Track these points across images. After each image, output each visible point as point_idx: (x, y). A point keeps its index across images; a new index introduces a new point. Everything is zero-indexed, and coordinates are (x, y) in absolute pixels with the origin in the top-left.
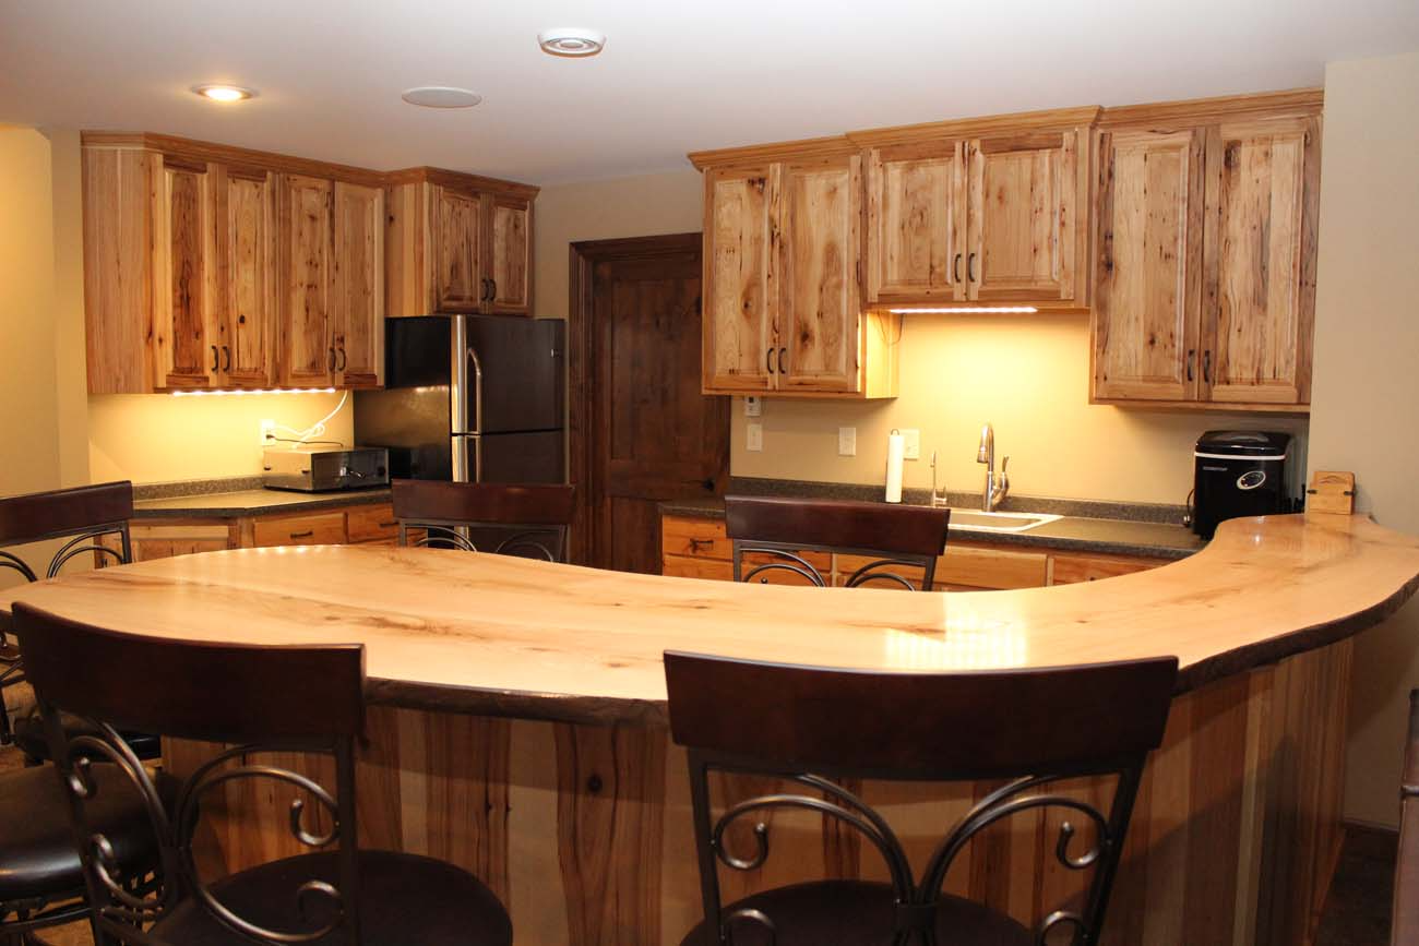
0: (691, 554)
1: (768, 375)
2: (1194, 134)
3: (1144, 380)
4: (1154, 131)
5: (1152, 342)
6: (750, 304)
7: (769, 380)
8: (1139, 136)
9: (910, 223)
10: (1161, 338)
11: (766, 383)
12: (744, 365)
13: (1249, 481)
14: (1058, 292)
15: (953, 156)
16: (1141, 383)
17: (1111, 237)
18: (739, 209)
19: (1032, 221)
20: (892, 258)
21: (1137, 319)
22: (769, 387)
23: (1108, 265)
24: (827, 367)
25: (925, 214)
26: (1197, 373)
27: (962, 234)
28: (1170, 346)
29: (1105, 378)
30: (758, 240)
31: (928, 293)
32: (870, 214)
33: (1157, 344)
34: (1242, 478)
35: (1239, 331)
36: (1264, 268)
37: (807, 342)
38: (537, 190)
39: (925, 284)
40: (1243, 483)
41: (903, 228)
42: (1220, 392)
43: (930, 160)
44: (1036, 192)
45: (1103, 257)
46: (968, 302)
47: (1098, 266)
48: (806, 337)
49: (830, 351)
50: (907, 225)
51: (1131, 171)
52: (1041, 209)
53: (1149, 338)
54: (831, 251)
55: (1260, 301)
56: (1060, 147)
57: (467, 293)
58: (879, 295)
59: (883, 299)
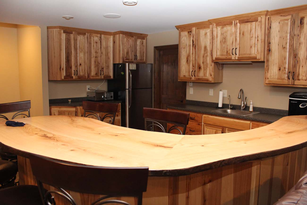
1: (192, 77)
2: (292, 16)
3: (278, 79)
4: (282, 16)
5: (280, 70)
6: (188, 60)
7: (192, 78)
8: (278, 17)
9: (222, 41)
10: (282, 68)
11: (191, 79)
12: (187, 75)
13: (302, 106)
14: (257, 57)
15: (232, 24)
16: (277, 80)
17: (270, 43)
18: (186, 39)
19: (251, 40)
20: (218, 49)
21: (276, 64)
22: (192, 80)
23: (269, 50)
24: (204, 75)
25: (226, 38)
26: (291, 78)
27: (234, 44)
28: (284, 71)
29: (268, 79)
30: (190, 46)
31: (226, 58)
32: (213, 39)
33: (281, 70)
34: (301, 105)
35: (302, 67)
37: (200, 69)
38: (147, 35)
39: (225, 55)
40: (301, 106)
41: (221, 42)
42: (297, 82)
43: (227, 26)
44: (252, 32)
45: (268, 48)
47: (267, 51)
48: (200, 68)
49: (205, 71)
51: (276, 26)
52: (253, 37)
53: (279, 69)
54: (205, 48)
56: (258, 21)
57: (130, 58)
58: (215, 58)
59: (216, 59)
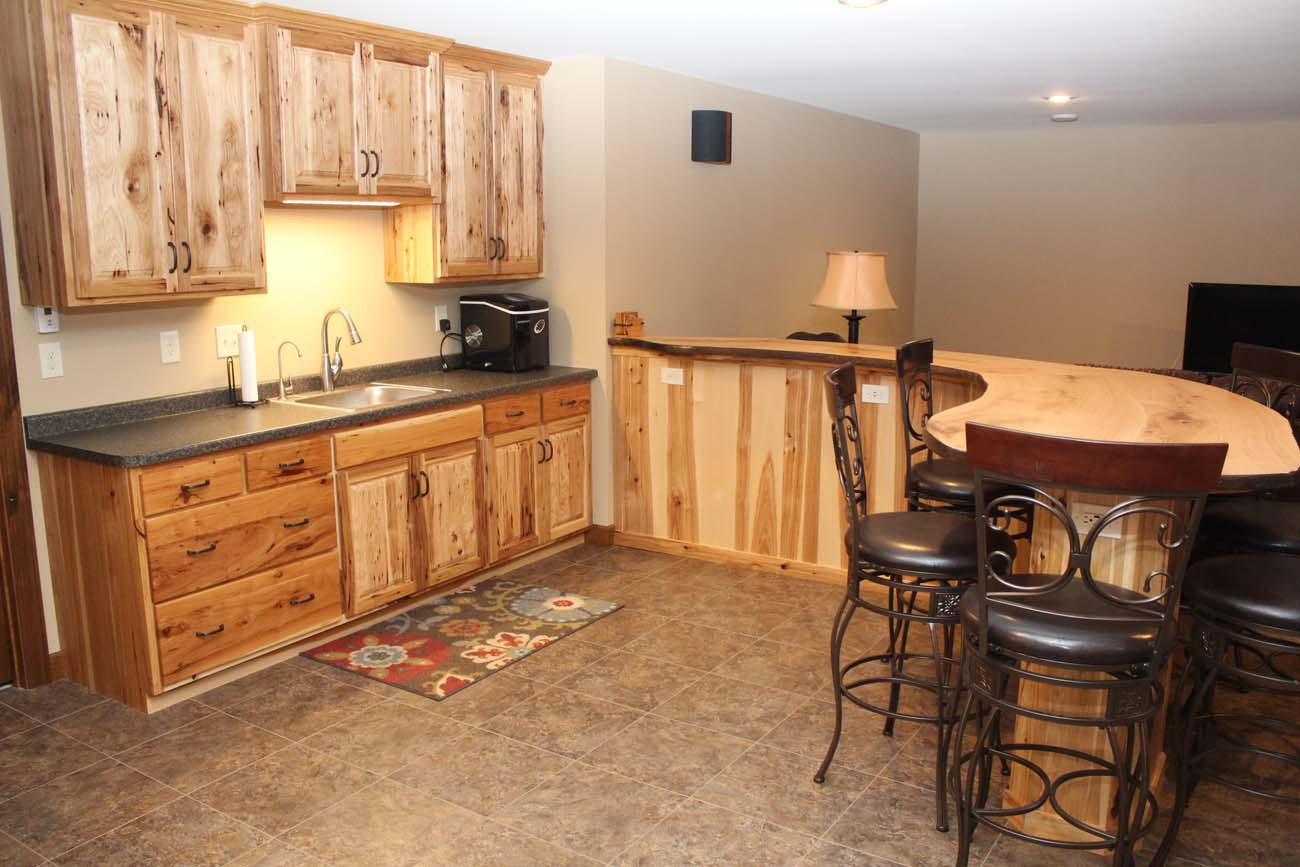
0: (183, 505)
1: (167, 276)
2: (487, 76)
3: (467, 262)
4: (466, 67)
5: (471, 231)
6: (137, 186)
7: (168, 282)
8: (459, 69)
9: (321, 114)
10: (475, 228)
11: (165, 284)
12: (135, 265)
13: (540, 328)
14: (430, 190)
15: (352, 54)
16: (465, 264)
17: (445, 147)
19: (411, 128)
20: (306, 147)
21: (462, 214)
22: (169, 291)
23: (444, 170)
24: (233, 261)
25: (333, 107)
26: (494, 254)
27: (364, 132)
28: (480, 235)
29: (447, 261)
30: (142, 107)
31: (338, 185)
33: (474, 233)
34: (536, 326)
35: (512, 222)
36: (521, 180)
37: (211, 234)
39: (334, 176)
40: (537, 329)
41: (315, 118)
42: (505, 266)
43: (334, 54)
44: (413, 101)
45: (442, 163)
46: (369, 197)
47: (441, 170)
48: (207, 228)
49: (235, 244)
50: (318, 116)
51: (454, 95)
52: (417, 118)
53: (470, 229)
54: (231, 132)
55: (520, 203)
56: (426, 66)
58: (297, 185)
59: (301, 189)
